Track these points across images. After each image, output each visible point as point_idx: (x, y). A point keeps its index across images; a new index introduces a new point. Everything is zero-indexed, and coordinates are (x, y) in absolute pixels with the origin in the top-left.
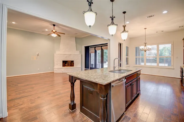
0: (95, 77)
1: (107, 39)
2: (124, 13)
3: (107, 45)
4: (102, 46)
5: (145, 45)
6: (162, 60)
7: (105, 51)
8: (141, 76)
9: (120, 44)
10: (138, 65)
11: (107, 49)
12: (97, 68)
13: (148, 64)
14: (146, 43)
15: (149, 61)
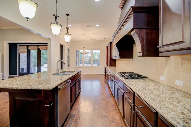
0: (37, 83)
1: (47, 38)
2: (68, 16)
3: (47, 45)
4: (38, 46)
5: (84, 49)
6: (95, 62)
7: (43, 51)
8: (81, 76)
9: (62, 46)
10: (77, 66)
11: (46, 49)
12: (31, 72)
13: (85, 65)
14: (84, 48)
15: (86, 63)
